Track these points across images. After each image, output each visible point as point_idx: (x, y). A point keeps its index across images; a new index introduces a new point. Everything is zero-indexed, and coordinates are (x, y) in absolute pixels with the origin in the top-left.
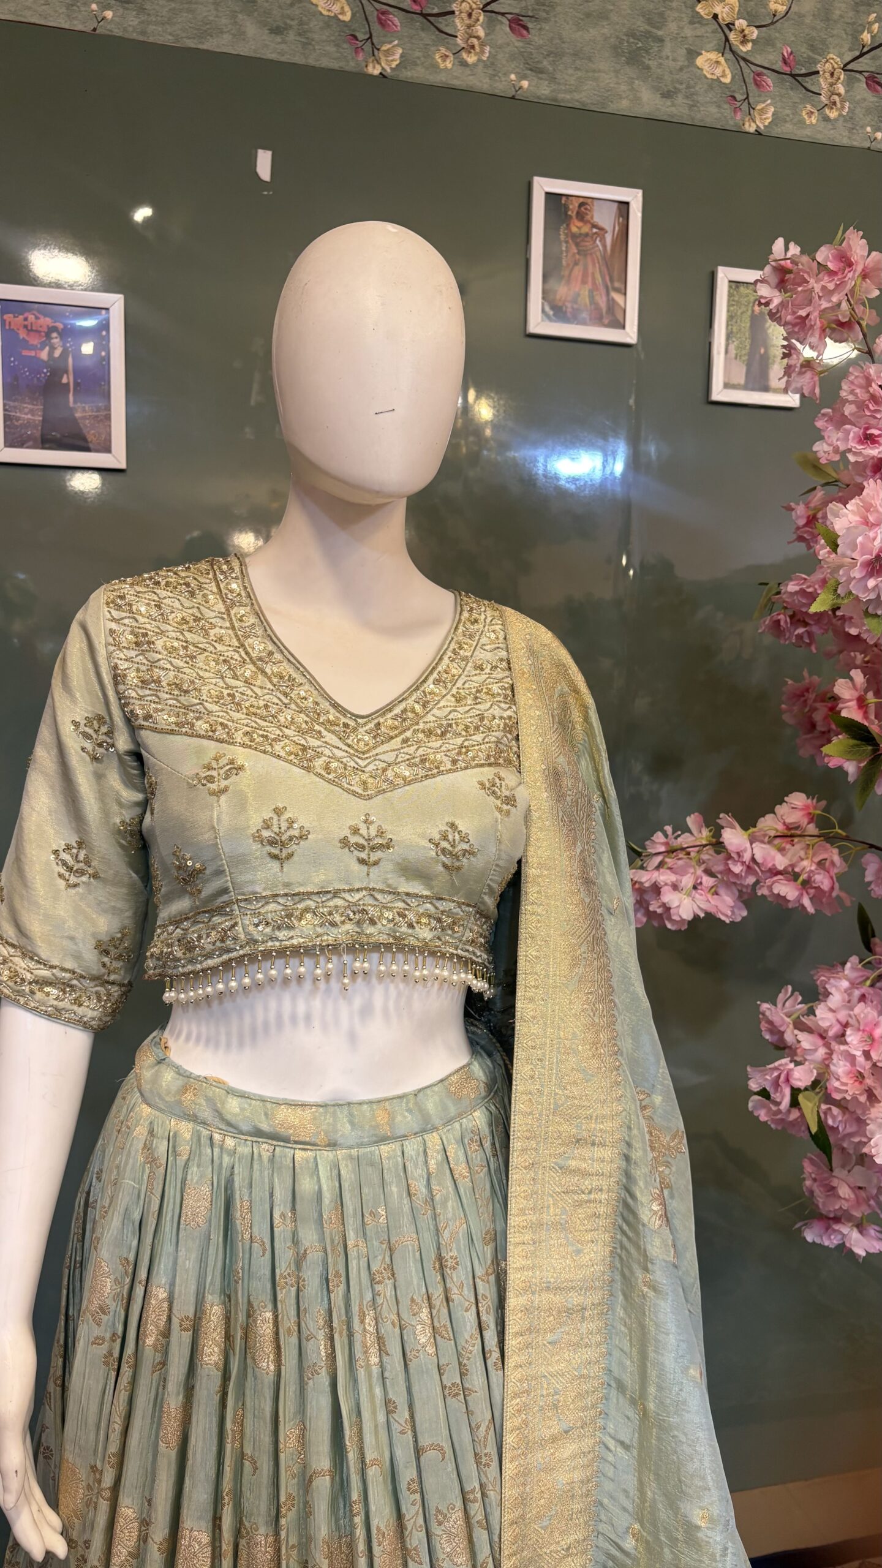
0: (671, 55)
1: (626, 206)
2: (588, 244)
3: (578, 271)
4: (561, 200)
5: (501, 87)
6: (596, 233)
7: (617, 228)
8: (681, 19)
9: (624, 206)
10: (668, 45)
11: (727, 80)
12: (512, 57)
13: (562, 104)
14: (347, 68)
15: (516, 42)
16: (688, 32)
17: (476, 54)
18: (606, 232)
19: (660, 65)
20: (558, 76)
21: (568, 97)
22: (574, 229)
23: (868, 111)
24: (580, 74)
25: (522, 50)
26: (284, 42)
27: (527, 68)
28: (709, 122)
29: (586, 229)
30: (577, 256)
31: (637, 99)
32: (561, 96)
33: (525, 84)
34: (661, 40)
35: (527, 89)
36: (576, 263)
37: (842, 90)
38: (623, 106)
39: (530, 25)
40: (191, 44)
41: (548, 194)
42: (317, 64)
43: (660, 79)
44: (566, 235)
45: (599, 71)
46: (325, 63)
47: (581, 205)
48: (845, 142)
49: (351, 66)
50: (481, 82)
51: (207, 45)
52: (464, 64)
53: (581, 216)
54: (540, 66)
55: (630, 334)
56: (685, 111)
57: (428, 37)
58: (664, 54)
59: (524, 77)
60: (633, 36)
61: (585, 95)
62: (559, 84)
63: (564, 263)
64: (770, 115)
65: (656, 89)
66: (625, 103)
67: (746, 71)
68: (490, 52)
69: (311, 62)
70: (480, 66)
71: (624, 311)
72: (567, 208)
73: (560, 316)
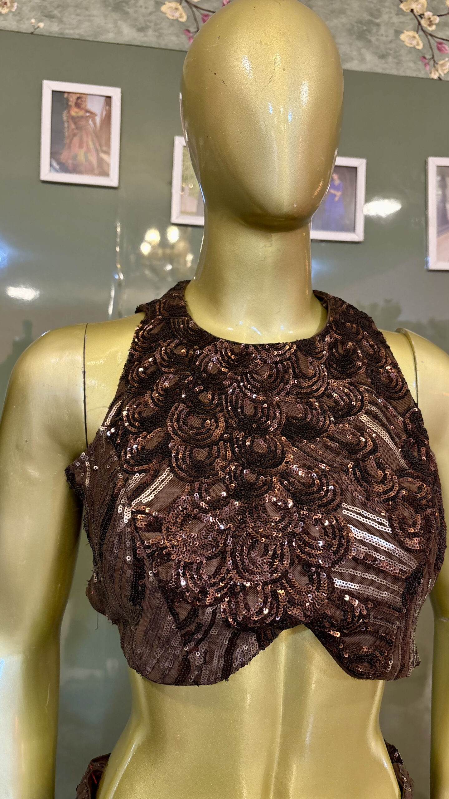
0: (144, 4)
1: (109, 99)
2: (83, 123)
3: (76, 140)
4: (63, 95)
5: (25, 27)
6: (88, 116)
7: (104, 113)
9: (108, 99)
11: (184, 19)
12: (33, 9)
13: (66, 37)
17: (8, 8)
18: (96, 115)
19: (136, 12)
20: (65, 19)
21: (71, 32)
22: (73, 113)
24: (79, 18)
25: (40, 4)
27: (43, 16)
28: (171, 46)
29: (81, 113)
30: (75, 131)
31: (119, 32)
32: (67, 31)
33: (41, 25)
35: (43, 28)
36: (75, 135)
38: (110, 37)
41: (54, 92)
43: (136, 20)
44: (68, 117)
45: (94, 16)
47: (78, 98)
50: (11, 25)
53: (78, 105)
54: (52, 14)
55: (113, 180)
56: (155, 40)
58: (138, 4)
59: (41, 21)
62: (65, 24)
63: (66, 134)
65: (133, 26)
67: (197, 13)
68: (17, 6)
70: (11, 15)
71: (108, 165)
72: (68, 100)
73: (64, 169)
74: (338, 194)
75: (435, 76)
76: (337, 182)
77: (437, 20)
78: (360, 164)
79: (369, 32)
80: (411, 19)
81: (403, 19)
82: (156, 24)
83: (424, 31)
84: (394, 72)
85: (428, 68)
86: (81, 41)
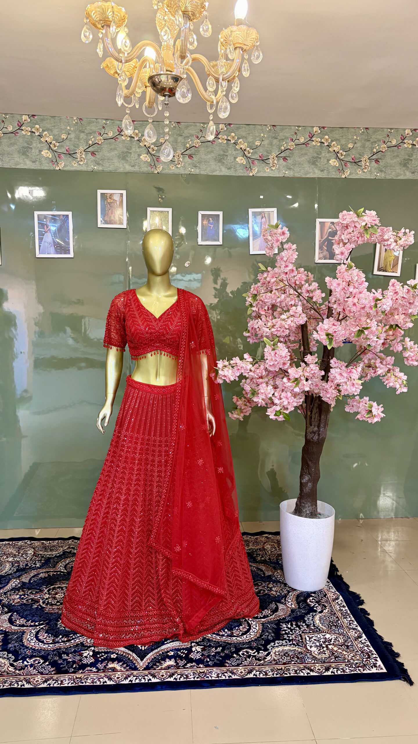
0: (134, 156)
1: (122, 194)
2: (112, 204)
3: (110, 211)
4: (105, 195)
5: (90, 169)
6: (114, 202)
7: (120, 200)
8: (136, 147)
10: (133, 154)
11: (149, 161)
12: (92, 161)
13: (105, 171)
14: (51, 169)
15: (93, 158)
16: (138, 150)
17: (83, 162)
18: (117, 201)
19: (131, 159)
21: (107, 169)
22: (109, 201)
23: (189, 164)
24: (109, 164)
25: (94, 160)
26: (36, 164)
27: (96, 164)
28: (144, 172)
29: (112, 201)
31: (125, 168)
32: (105, 169)
33: (95, 167)
34: (131, 153)
35: (96, 169)
36: (110, 209)
37: (181, 160)
38: (121, 170)
39: (96, 153)
40: (14, 167)
42: (44, 168)
43: (131, 162)
44: (107, 203)
45: (115, 162)
46: (46, 168)
47: (110, 195)
48: (183, 173)
49: (52, 168)
50: (84, 168)
51: (18, 167)
52: (80, 164)
53: (110, 198)
54: (99, 163)
56: (138, 170)
57: (71, 159)
58: (131, 156)
59: (95, 166)
60: (123, 153)
61: (111, 168)
62: (104, 166)
63: (107, 209)
64: (161, 168)
65: (130, 165)
66: (122, 169)
67: (154, 158)
68: (86, 161)
69: (42, 168)
70: (84, 164)
71: (123, 220)
72: (107, 196)
73: (106, 222)
74: (212, 226)
75: (251, 174)
76: (211, 221)
77: (251, 151)
78: (221, 213)
79: (224, 159)
80: (241, 152)
81: (237, 152)
82: (139, 164)
83: (246, 156)
84: (234, 175)
85: (248, 171)
86: (110, 172)
